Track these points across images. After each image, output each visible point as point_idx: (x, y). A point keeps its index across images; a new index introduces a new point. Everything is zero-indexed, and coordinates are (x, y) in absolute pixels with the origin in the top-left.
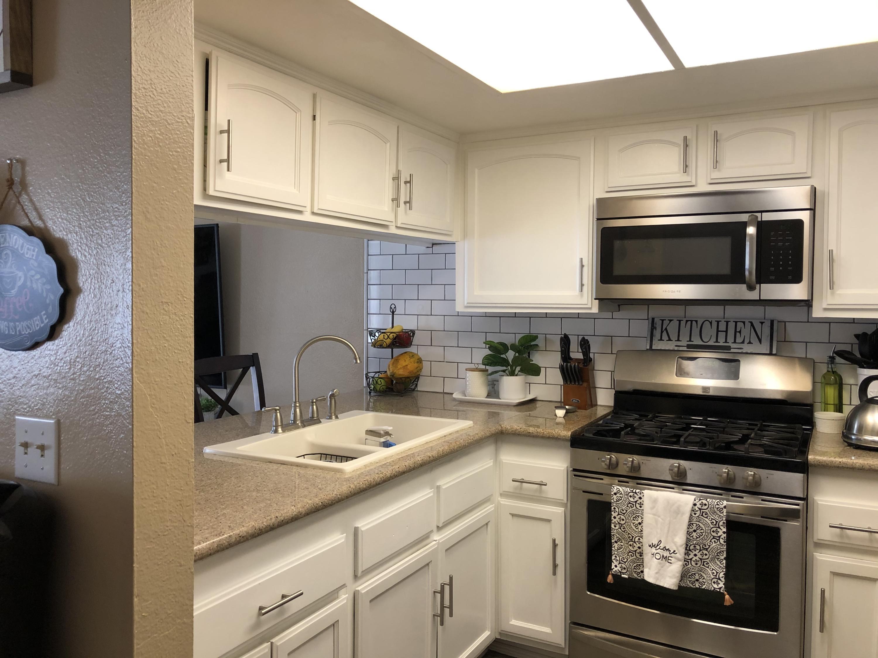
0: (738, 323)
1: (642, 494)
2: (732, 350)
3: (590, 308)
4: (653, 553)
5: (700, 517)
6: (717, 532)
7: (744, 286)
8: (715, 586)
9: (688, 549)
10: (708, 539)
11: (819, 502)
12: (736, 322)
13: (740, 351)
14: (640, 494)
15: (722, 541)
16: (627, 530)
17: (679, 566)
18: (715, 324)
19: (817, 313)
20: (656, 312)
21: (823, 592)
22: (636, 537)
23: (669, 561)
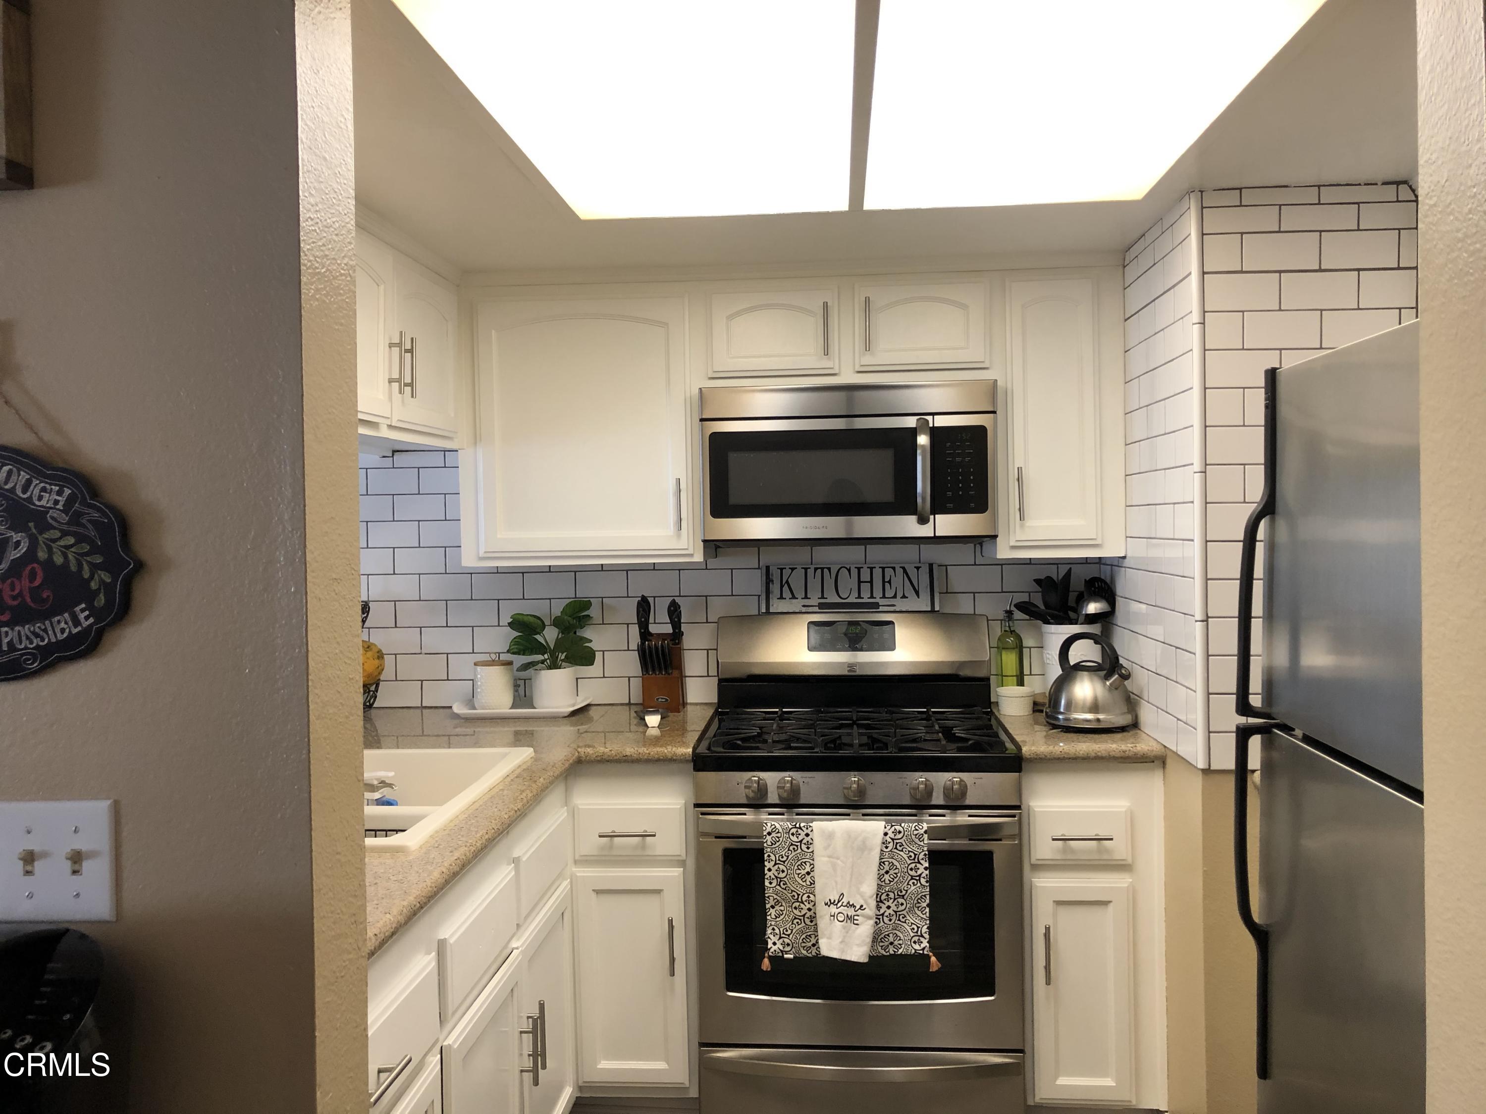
0: (886, 569)
1: (810, 829)
2: (881, 609)
3: (691, 555)
4: (833, 914)
5: (893, 850)
6: (917, 869)
7: (913, 518)
8: (917, 947)
9: (878, 900)
10: (904, 881)
11: (1036, 810)
12: (883, 569)
13: (892, 609)
14: (807, 829)
15: (923, 881)
16: (789, 885)
17: (869, 927)
18: (854, 572)
19: (1003, 552)
20: (770, 557)
21: (1048, 929)
22: (804, 894)
23: (855, 922)
